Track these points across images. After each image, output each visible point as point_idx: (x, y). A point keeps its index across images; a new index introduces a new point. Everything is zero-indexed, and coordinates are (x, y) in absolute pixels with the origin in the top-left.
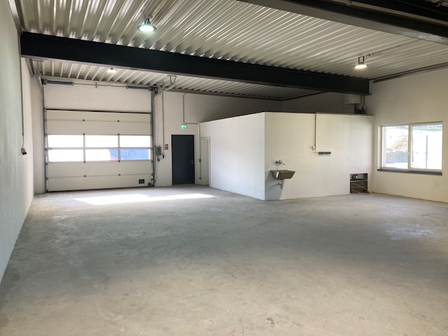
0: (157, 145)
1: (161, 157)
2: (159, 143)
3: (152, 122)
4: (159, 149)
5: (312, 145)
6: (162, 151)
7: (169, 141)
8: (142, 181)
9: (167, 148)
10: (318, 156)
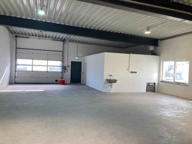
0: (64, 65)
1: (66, 71)
2: (66, 64)
3: (63, 56)
4: (65, 67)
5: (128, 68)
6: (67, 68)
7: (70, 64)
8: (57, 81)
9: (69, 67)
10: (130, 73)
